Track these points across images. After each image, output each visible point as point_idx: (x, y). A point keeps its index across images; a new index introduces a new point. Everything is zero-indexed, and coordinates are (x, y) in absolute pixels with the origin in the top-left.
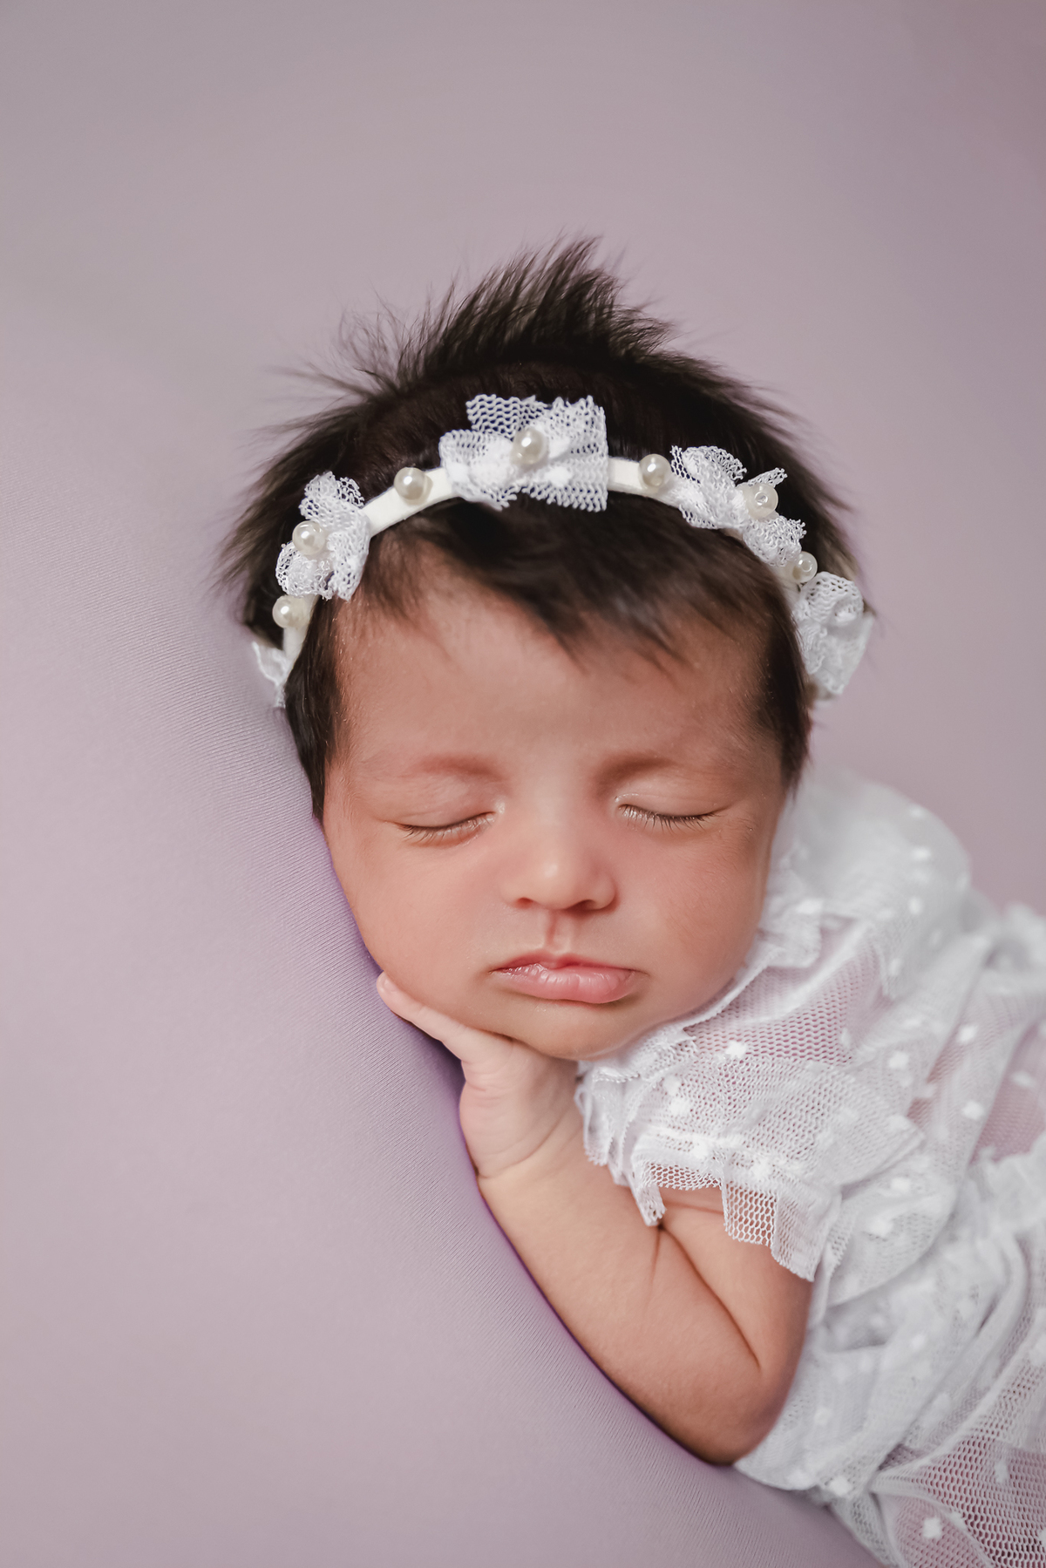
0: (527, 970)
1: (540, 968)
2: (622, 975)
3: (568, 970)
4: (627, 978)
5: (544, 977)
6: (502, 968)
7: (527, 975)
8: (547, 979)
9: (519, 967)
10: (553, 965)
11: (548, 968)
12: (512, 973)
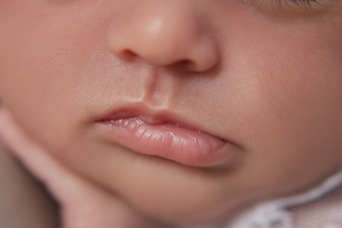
0: (126, 123)
1: (139, 122)
2: (214, 143)
3: (164, 127)
4: (219, 147)
5: (141, 131)
6: (104, 120)
7: (127, 127)
8: (144, 133)
9: (120, 118)
10: (150, 120)
11: (145, 123)
12: (114, 124)
